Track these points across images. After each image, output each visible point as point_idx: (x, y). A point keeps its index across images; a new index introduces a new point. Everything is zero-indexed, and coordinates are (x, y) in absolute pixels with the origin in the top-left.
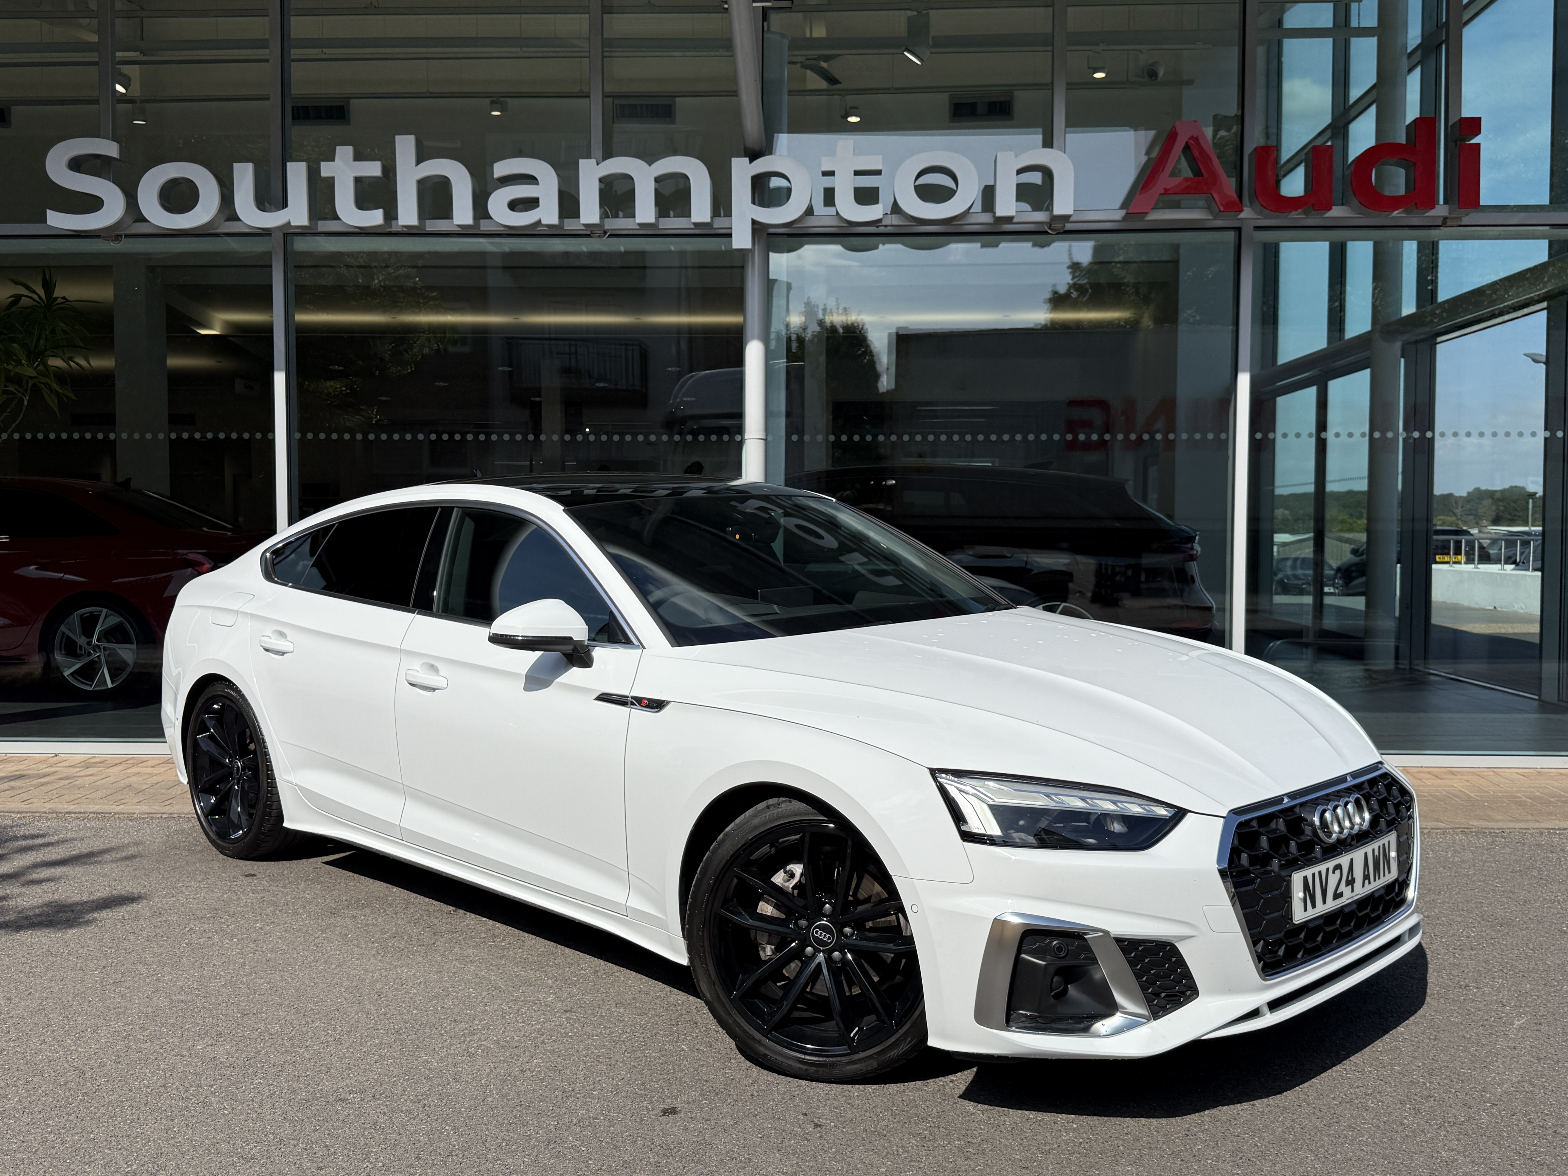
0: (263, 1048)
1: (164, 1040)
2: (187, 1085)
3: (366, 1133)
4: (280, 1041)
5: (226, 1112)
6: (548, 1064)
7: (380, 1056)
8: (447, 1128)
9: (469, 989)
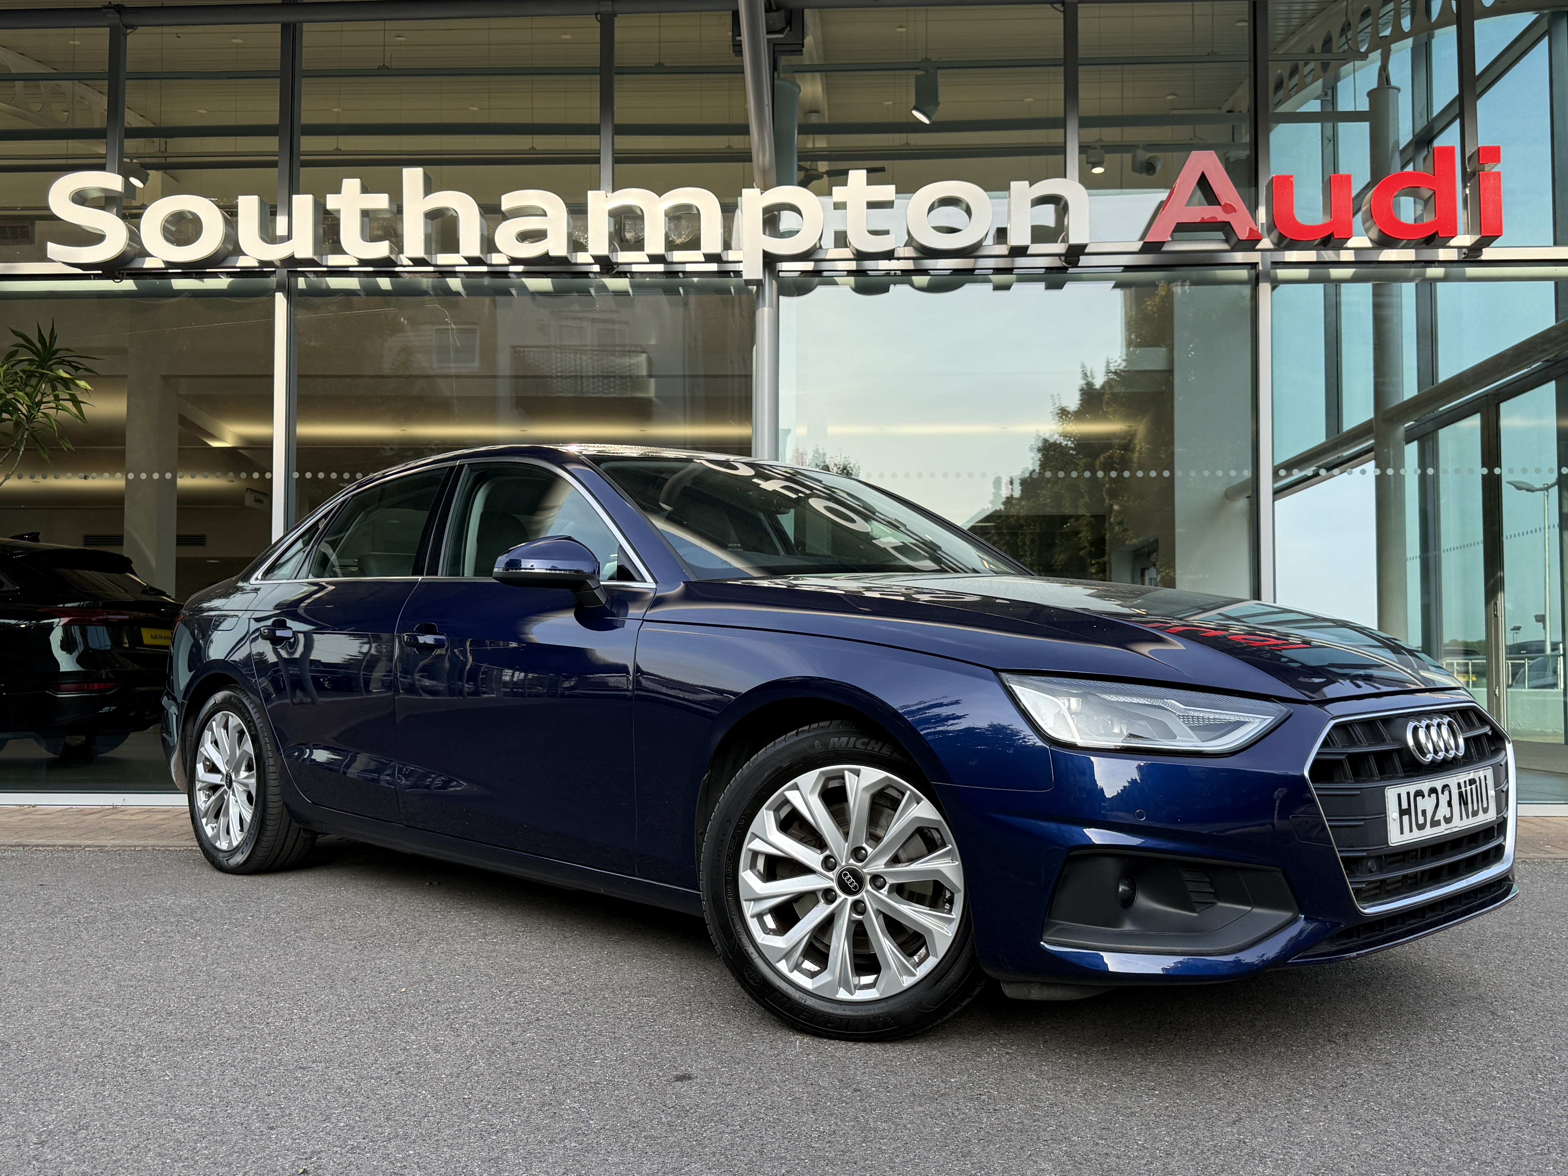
0: (218, 1025)
1: (106, 1018)
2: (125, 1055)
3: (328, 1097)
4: (237, 1019)
5: (167, 1078)
6: (543, 1038)
7: (351, 1031)
8: (424, 1092)
9: (455, 976)
